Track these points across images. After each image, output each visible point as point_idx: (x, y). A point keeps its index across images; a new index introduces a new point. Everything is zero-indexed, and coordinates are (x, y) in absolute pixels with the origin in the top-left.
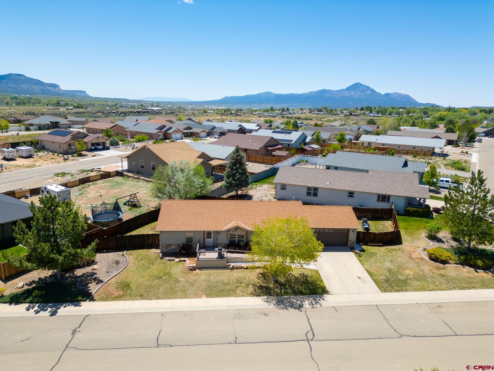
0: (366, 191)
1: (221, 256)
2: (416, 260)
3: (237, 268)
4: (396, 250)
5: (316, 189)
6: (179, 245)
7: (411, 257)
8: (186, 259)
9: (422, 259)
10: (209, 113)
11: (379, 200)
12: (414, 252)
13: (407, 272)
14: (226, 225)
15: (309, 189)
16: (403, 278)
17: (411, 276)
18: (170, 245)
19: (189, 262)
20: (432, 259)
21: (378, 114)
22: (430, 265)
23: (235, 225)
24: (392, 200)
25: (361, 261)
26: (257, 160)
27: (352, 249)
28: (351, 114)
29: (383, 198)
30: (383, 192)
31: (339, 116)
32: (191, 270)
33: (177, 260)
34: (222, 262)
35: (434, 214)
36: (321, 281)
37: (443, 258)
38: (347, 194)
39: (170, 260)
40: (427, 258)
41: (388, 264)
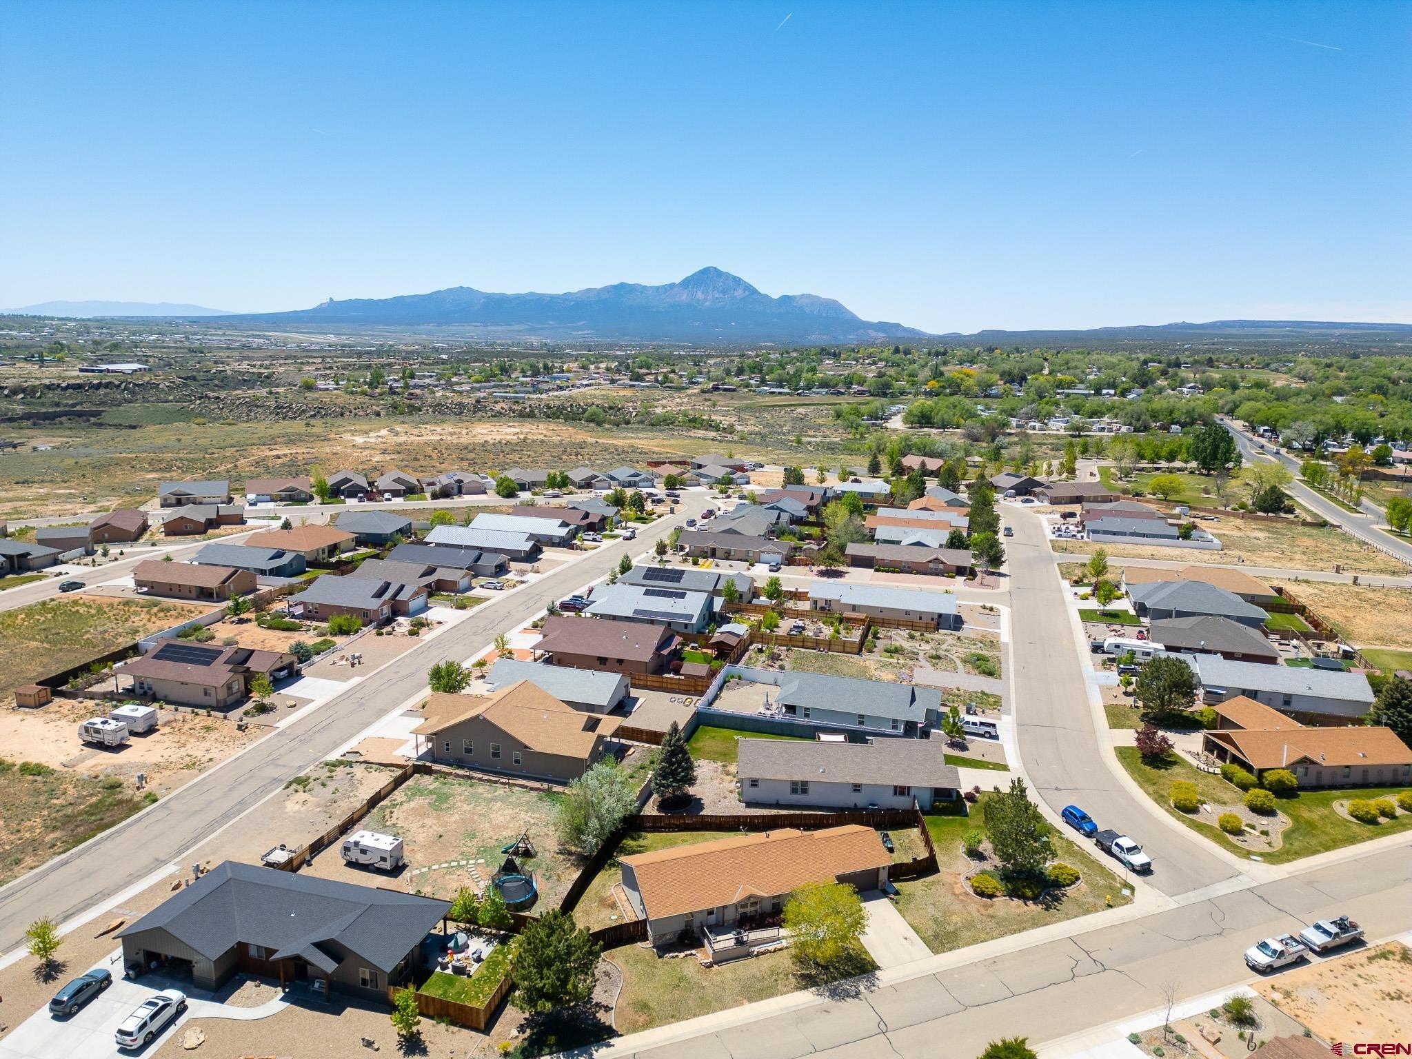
0: (879, 783)
1: (740, 942)
2: (961, 897)
3: (763, 953)
4: (933, 883)
5: (805, 783)
6: (675, 933)
7: (954, 894)
8: (694, 952)
9: (966, 894)
10: (320, 389)
11: (895, 794)
12: (956, 883)
13: (955, 918)
14: (734, 893)
15: (794, 783)
16: (951, 929)
17: (960, 924)
18: (664, 935)
19: (702, 956)
20: (977, 894)
21: (782, 386)
22: (976, 903)
23: (747, 894)
24: (913, 792)
25: (900, 911)
26: (649, 683)
27: (885, 893)
28: (716, 388)
29: (901, 791)
30: (900, 782)
31: (689, 392)
32: (708, 967)
33: (682, 955)
34: (743, 950)
35: (968, 804)
36: (866, 952)
37: (989, 891)
38: (851, 788)
39: (673, 957)
40: (972, 892)
41: (931, 911)
